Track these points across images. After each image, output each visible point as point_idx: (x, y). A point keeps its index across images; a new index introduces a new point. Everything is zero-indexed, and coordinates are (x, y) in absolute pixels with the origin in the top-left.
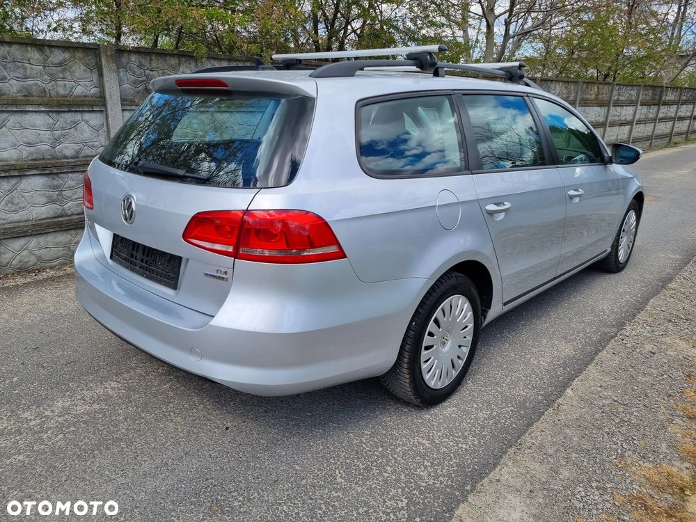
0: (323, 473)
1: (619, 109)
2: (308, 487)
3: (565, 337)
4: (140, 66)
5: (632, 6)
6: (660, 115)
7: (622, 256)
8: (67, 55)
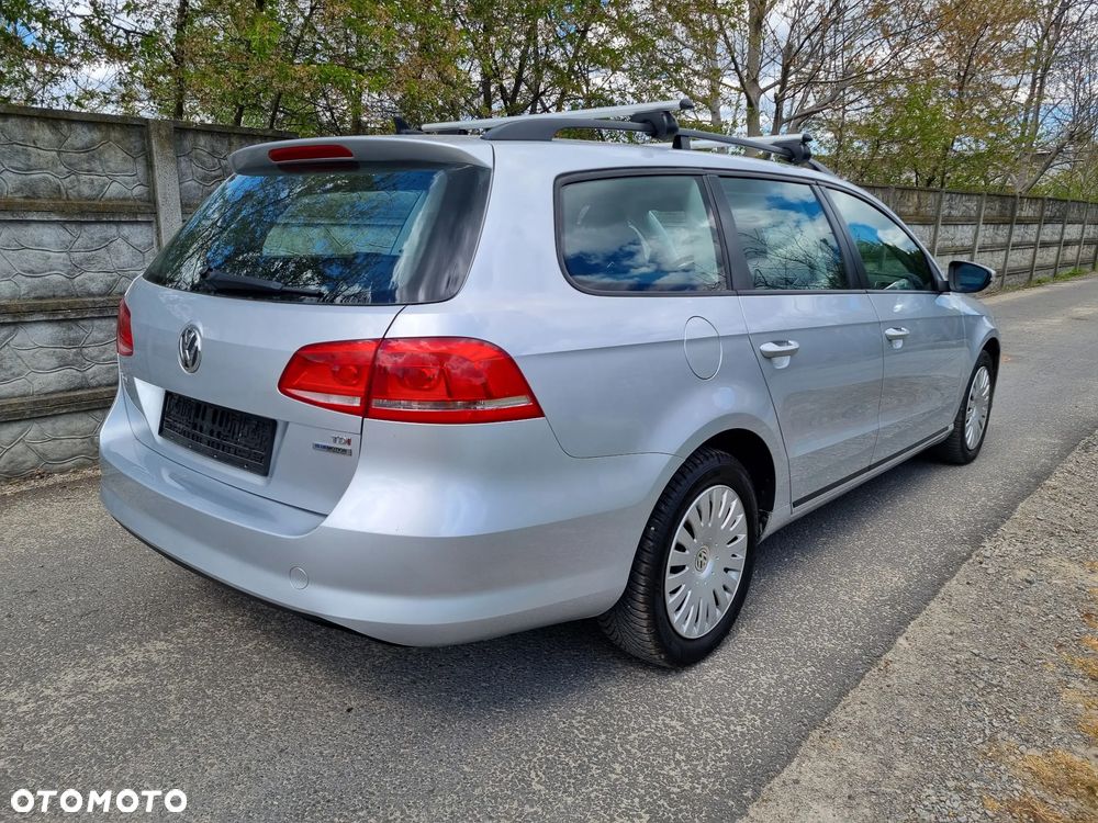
0: (510, 777)
1: (951, 229)
2: (485, 799)
3: (888, 560)
4: (213, 153)
5: (964, 77)
6: (1014, 239)
7: (971, 437)
8: (96, 135)
